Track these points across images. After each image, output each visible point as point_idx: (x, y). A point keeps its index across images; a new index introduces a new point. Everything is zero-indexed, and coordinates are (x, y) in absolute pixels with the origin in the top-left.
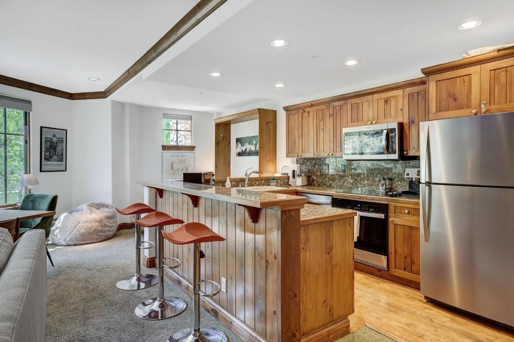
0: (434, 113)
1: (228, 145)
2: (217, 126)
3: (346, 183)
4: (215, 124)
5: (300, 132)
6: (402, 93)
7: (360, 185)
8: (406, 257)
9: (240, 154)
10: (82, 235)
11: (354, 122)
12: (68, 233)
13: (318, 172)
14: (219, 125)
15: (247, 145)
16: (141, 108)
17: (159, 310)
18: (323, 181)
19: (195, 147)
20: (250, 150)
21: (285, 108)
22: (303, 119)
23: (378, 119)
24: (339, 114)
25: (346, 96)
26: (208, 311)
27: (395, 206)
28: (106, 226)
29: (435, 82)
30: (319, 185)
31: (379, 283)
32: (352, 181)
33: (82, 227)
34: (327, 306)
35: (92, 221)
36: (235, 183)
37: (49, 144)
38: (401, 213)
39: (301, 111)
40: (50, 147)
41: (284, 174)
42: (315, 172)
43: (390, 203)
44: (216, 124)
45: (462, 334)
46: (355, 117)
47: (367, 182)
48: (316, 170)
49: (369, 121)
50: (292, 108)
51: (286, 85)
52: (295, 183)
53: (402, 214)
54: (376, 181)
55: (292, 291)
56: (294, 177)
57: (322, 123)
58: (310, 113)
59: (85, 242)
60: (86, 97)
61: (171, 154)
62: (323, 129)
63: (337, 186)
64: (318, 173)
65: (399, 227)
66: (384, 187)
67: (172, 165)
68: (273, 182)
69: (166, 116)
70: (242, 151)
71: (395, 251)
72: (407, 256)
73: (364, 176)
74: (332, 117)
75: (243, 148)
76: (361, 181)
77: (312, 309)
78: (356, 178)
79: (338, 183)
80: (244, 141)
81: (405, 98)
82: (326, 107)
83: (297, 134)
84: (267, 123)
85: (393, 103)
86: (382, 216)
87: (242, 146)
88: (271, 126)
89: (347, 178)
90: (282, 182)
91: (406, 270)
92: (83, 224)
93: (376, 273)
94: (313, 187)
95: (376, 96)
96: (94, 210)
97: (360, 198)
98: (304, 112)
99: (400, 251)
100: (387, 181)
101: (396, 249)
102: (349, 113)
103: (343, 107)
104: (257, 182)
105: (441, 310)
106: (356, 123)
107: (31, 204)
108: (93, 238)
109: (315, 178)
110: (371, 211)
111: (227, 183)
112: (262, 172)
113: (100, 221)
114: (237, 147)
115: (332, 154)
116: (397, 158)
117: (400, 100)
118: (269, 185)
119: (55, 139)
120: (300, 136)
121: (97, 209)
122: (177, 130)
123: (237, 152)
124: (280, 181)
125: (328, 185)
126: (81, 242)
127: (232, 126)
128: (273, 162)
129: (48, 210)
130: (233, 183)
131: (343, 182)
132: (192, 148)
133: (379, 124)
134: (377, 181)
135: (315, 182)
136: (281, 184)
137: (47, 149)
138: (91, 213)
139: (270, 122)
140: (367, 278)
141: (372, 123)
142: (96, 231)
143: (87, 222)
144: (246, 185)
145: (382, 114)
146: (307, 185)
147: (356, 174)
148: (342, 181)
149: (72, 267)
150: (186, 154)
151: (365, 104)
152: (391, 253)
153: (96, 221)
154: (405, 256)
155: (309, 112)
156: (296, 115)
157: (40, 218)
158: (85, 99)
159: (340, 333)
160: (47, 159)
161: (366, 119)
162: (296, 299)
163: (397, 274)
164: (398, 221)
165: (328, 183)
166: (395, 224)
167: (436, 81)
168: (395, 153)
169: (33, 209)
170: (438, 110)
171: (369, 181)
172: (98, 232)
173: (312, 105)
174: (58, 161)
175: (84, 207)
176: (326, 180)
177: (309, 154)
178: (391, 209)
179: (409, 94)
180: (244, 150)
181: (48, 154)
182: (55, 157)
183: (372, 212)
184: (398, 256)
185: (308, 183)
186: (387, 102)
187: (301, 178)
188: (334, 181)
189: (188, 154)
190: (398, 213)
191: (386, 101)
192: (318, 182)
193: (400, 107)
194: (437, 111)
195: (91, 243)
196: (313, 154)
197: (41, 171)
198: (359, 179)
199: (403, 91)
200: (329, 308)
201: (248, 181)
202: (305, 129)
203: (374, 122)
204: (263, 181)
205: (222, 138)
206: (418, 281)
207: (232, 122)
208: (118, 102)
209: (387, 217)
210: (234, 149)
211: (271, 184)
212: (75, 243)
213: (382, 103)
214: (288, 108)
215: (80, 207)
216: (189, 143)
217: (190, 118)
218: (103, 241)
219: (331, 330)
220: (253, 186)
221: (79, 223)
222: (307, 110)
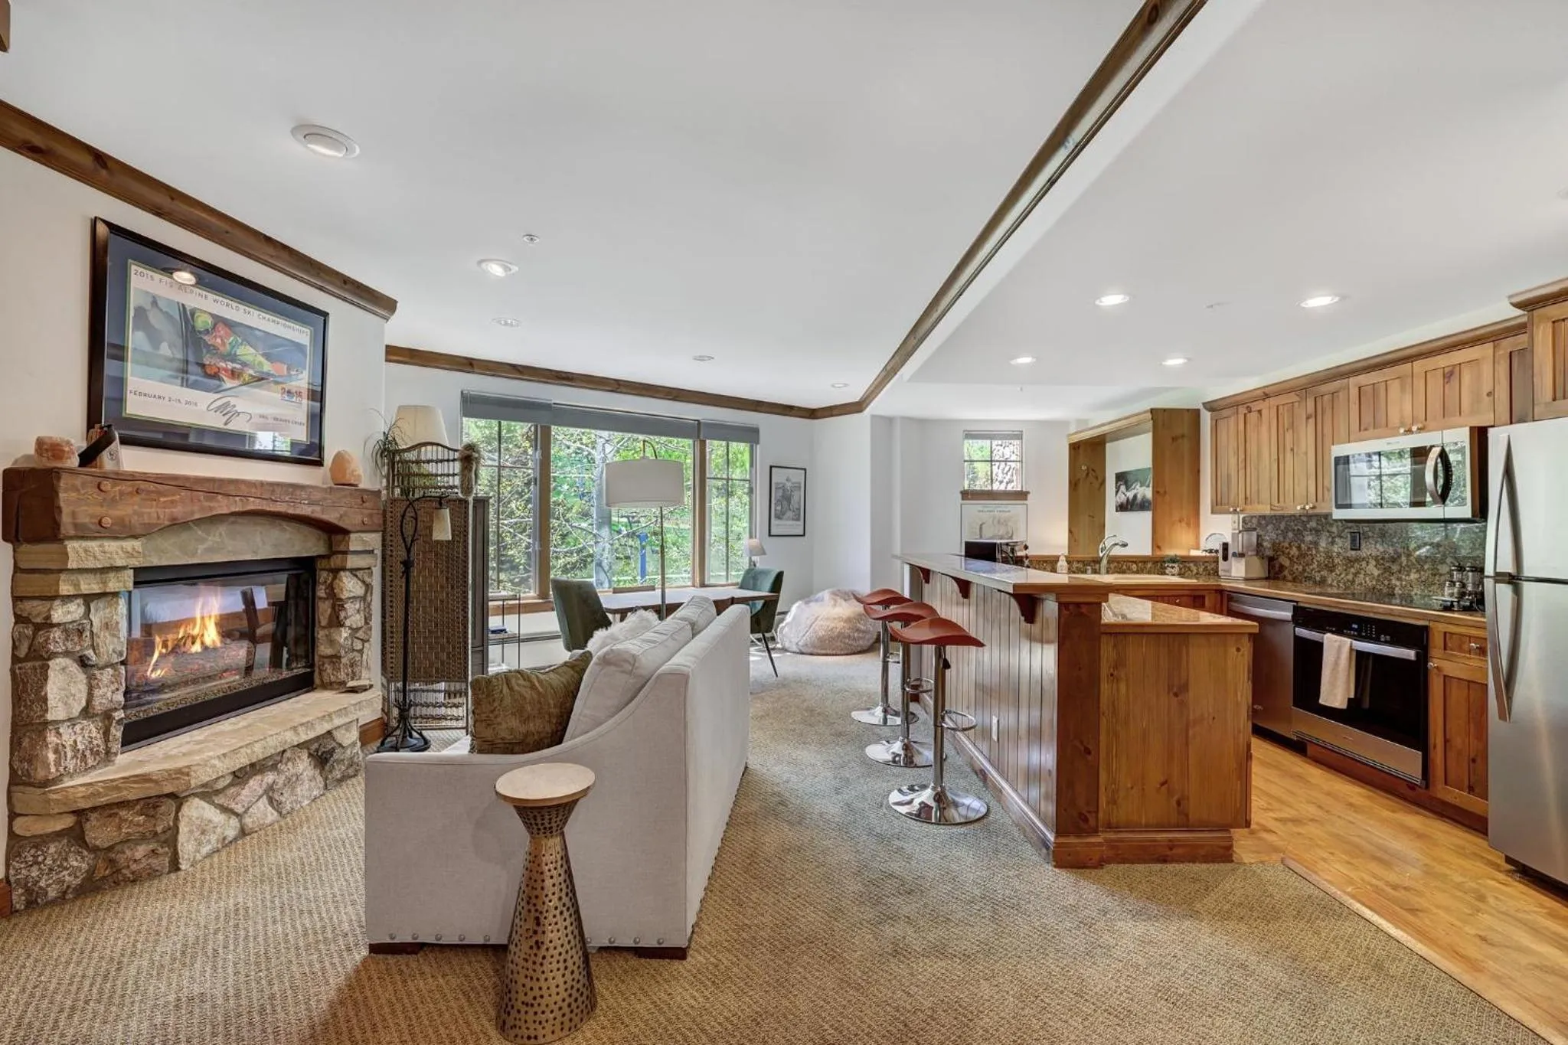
0: (1549, 403)
1: (1099, 489)
2: (1074, 449)
3: (1362, 576)
4: (1068, 447)
5: (1242, 456)
6: (1491, 351)
7: (1398, 583)
8: (1474, 761)
9: (1122, 508)
10: (821, 640)
11: (1366, 429)
12: (801, 634)
13: (1294, 549)
14: (1079, 447)
15: (1138, 487)
16: (922, 423)
17: (902, 753)
18: (1304, 570)
19: (1028, 493)
20: (1144, 497)
21: (1208, 406)
22: (1248, 426)
23: (1426, 419)
24: (1328, 412)
25: (1342, 369)
26: (976, 773)
27: (1445, 633)
28: (858, 630)
29: (1550, 324)
30: (1294, 580)
31: (1394, 812)
32: (1376, 572)
33: (821, 628)
34: (1170, 793)
35: (835, 619)
36: (1080, 565)
37: (780, 493)
38: (1460, 649)
39: (1242, 410)
40: (783, 496)
41: (1211, 551)
42: (1287, 548)
43: (1431, 624)
44: (1070, 445)
45: (1551, 938)
46: (1367, 418)
47: (1417, 576)
48: (1290, 544)
49: (1402, 424)
50: (1224, 403)
51: (1189, 359)
52: (1229, 571)
53: (1464, 652)
54: (1441, 575)
55: (1082, 742)
56: (1225, 558)
57: (1289, 436)
58: (1263, 412)
59: (824, 652)
60: (834, 412)
61: (980, 508)
62: (1292, 450)
63: (1339, 581)
64: (1294, 551)
65: (1455, 683)
66: (1456, 590)
67: (981, 528)
68: (1173, 567)
69: (970, 436)
70: (1128, 499)
71: (1446, 741)
72: (1476, 755)
73: (1408, 560)
74: (1312, 421)
75: (1130, 495)
76: (1400, 572)
77: (1132, 788)
78: (1388, 564)
79: (1342, 576)
80: (1130, 478)
81: (1499, 363)
82: (1298, 399)
83: (1233, 461)
84: (1174, 439)
85: (1467, 377)
86: (1410, 654)
87: (1127, 489)
88: (1185, 445)
89: (1364, 564)
90: (1201, 570)
91: (1473, 791)
92: (822, 622)
93: (1402, 791)
94: (1280, 583)
95: (1419, 366)
96: (840, 601)
97: (1358, 608)
98: (1250, 412)
99: (1458, 741)
100: (1470, 574)
101: (1448, 737)
102: (1354, 408)
103: (1338, 396)
104: (1135, 566)
105: (1536, 890)
106: (1371, 431)
107: (751, 582)
108: (837, 647)
109: (1287, 563)
110: (1383, 640)
111: (1060, 563)
112: (1160, 544)
113: (849, 620)
114: (1117, 492)
115: (1311, 506)
116: (1469, 515)
117: (1487, 369)
118: (1164, 573)
119: (788, 485)
120: (1242, 465)
121: (845, 600)
122: (991, 461)
123: (1117, 502)
124: (1195, 565)
125: (1318, 579)
126: (819, 651)
127: (1108, 446)
128: (1188, 524)
129: (771, 592)
130: (1075, 565)
131: (1356, 574)
132: (1022, 495)
133: (1429, 431)
134: (1444, 574)
135: (1286, 573)
136: (1197, 574)
137: (778, 501)
138: (835, 605)
139: (1183, 436)
140: (1369, 797)
141: (1409, 431)
142: (841, 636)
143: (827, 619)
144: (1103, 570)
145: (1435, 405)
146: (1266, 579)
147: (1387, 556)
148: (1352, 570)
149: (800, 682)
150: (1010, 508)
151: (1395, 387)
152: (1435, 747)
153: (840, 619)
154: (1471, 757)
155: (1260, 412)
156: (1232, 419)
157: (762, 601)
158: (832, 416)
159: (1202, 852)
160: (778, 517)
161: (1394, 419)
162: (1090, 758)
163: (1449, 798)
164: (1452, 668)
165: (1316, 574)
166: (1445, 676)
167: (1554, 322)
168: (1463, 503)
169: (754, 589)
170: (1559, 394)
171: (1422, 573)
172: (845, 638)
173: (1265, 394)
174: (793, 519)
175: (826, 595)
176: (1311, 567)
177: (1260, 507)
178: (1437, 640)
179: (1511, 353)
180: (1131, 497)
181: (779, 508)
182: (790, 514)
183: (1386, 643)
184: (1452, 755)
185: (1269, 572)
186: (1449, 377)
187: (1243, 561)
188: (1332, 571)
189: (1015, 508)
190: (1451, 650)
191: (1448, 375)
192: (1292, 573)
193: (1487, 387)
194: (1557, 395)
195: (833, 655)
196: (1269, 507)
197: (770, 535)
198: (1395, 568)
199: (1494, 347)
200: (1175, 798)
201: (1108, 562)
202: (1252, 449)
203: (1414, 428)
204: (1149, 565)
205: (1085, 474)
206: (1485, 815)
207: (1108, 439)
208: (882, 417)
209: (1424, 656)
210: (1112, 497)
211: (1167, 572)
212: (810, 650)
213: (1436, 383)
214: (1215, 405)
215: (820, 595)
216: (1015, 486)
217: (1019, 436)
218: (854, 653)
219: (1179, 840)
220: (1124, 572)
221: (816, 619)
222: (1255, 406)
